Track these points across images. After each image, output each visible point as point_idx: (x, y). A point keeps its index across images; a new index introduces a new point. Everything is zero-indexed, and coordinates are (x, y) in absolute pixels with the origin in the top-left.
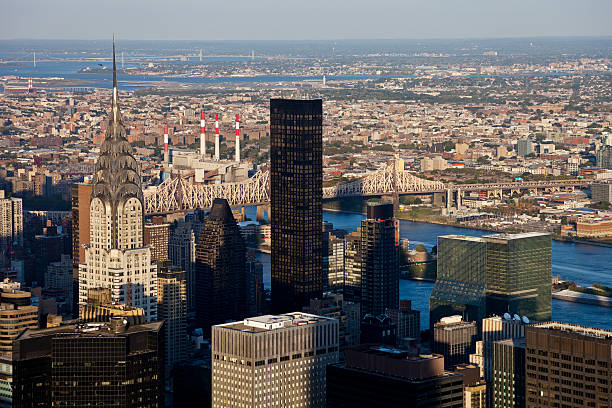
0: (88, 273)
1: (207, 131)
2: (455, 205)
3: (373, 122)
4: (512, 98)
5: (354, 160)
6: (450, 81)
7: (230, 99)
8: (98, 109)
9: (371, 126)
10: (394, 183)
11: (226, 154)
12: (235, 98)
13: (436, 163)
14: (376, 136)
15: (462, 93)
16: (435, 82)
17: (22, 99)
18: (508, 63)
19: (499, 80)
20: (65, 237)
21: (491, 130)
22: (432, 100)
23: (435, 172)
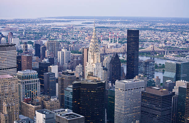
0: (87, 69)
1: (111, 36)
2: (167, 55)
3: (148, 35)
4: (179, 31)
5: (144, 44)
6: (165, 27)
7: (116, 29)
8: (86, 31)
9: (148, 36)
10: (153, 49)
11: (115, 42)
12: (117, 29)
13: (163, 45)
14: (149, 38)
15: (168, 29)
16: (162, 27)
17: (70, 29)
18: (178, 23)
19: (176, 27)
20: (80, 60)
21: (175, 38)
22: (161, 31)
23: (162, 47)
